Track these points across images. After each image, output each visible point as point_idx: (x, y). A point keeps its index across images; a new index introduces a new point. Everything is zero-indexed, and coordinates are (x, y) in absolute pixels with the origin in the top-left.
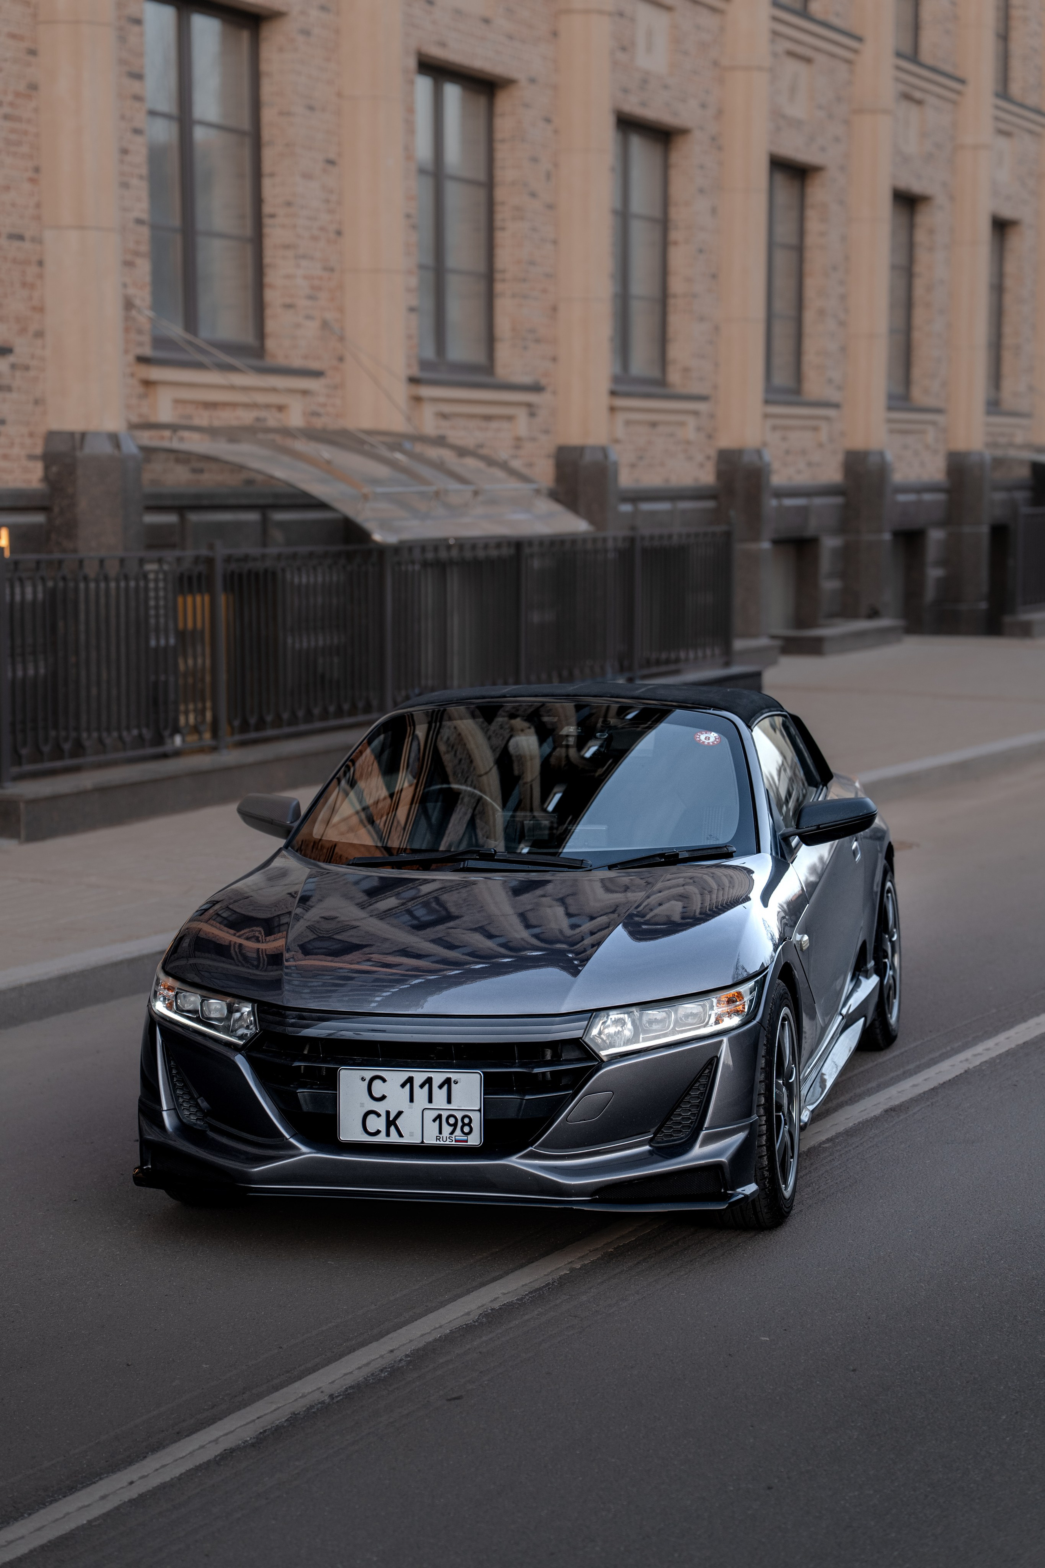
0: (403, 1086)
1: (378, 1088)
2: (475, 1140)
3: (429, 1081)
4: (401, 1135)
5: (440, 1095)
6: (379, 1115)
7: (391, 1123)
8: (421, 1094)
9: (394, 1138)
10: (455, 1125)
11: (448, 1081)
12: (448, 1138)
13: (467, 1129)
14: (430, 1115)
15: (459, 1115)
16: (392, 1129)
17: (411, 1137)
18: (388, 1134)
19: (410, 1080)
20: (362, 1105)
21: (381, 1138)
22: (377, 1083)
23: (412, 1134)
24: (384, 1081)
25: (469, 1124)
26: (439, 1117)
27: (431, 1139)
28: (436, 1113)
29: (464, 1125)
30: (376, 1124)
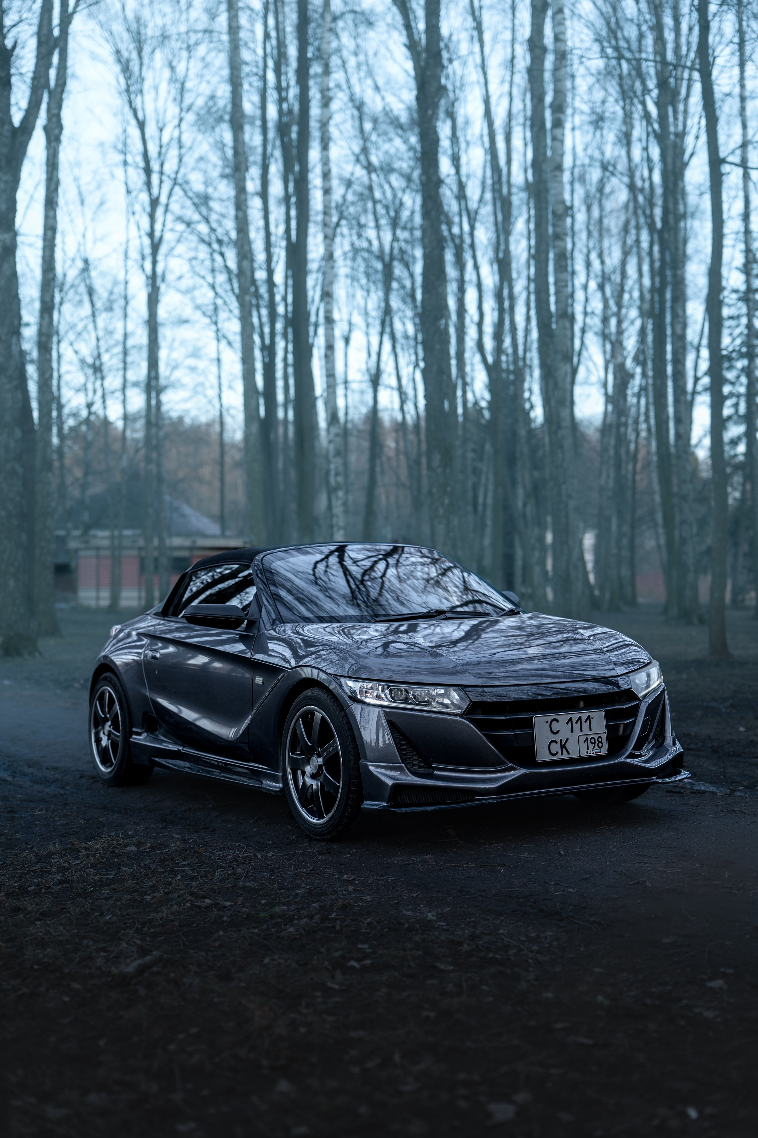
0: (567, 723)
1: (555, 726)
2: (604, 751)
3: (580, 718)
4: (569, 753)
5: (586, 726)
6: (556, 743)
7: (563, 747)
8: (577, 727)
9: (566, 756)
10: (594, 743)
11: (589, 717)
12: (592, 752)
13: (600, 745)
14: (583, 739)
15: (596, 737)
16: (564, 750)
17: (574, 754)
18: (562, 754)
19: (571, 719)
20: (547, 738)
21: (559, 757)
22: (554, 722)
23: (574, 752)
24: (558, 721)
25: (601, 742)
26: (587, 739)
27: (584, 754)
28: (585, 737)
29: (599, 742)
30: (556, 748)
